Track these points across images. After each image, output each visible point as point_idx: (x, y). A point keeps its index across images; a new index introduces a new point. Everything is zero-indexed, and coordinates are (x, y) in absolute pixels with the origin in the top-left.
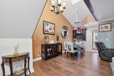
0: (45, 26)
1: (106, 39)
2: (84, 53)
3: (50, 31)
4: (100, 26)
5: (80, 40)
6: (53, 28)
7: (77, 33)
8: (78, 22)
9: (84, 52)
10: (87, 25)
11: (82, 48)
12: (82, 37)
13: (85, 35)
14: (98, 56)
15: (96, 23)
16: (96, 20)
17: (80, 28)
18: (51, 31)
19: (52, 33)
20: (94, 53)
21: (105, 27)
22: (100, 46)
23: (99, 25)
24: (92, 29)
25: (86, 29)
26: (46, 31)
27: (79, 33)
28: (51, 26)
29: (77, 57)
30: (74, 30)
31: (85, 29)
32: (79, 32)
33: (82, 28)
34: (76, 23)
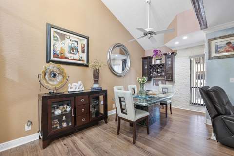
0: (54, 40)
1: (231, 79)
2: (169, 115)
3: (73, 55)
4: (213, 43)
5: (159, 80)
6: (83, 48)
7: (153, 63)
8: (151, 33)
9: (169, 111)
10: (177, 43)
11: (163, 104)
12: (164, 73)
13: (172, 68)
14: (207, 126)
15: (202, 36)
16: (201, 25)
17: (160, 51)
18: (77, 56)
19: (80, 60)
20: (196, 116)
21: (227, 44)
22: (216, 100)
23: (210, 41)
24: (189, 53)
25: (174, 54)
27: (158, 62)
28: (76, 42)
29: (148, 133)
30: (147, 55)
31: (172, 53)
32: (157, 60)
33: (163, 52)
34: (146, 34)
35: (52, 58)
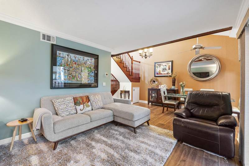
0: (157, 68)
6: (169, 67)
19: (167, 74)
26: (157, 74)
28: (166, 65)
35: (156, 75)
